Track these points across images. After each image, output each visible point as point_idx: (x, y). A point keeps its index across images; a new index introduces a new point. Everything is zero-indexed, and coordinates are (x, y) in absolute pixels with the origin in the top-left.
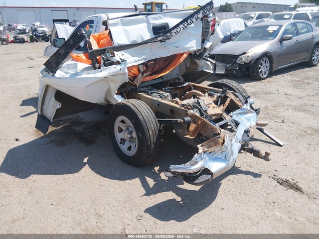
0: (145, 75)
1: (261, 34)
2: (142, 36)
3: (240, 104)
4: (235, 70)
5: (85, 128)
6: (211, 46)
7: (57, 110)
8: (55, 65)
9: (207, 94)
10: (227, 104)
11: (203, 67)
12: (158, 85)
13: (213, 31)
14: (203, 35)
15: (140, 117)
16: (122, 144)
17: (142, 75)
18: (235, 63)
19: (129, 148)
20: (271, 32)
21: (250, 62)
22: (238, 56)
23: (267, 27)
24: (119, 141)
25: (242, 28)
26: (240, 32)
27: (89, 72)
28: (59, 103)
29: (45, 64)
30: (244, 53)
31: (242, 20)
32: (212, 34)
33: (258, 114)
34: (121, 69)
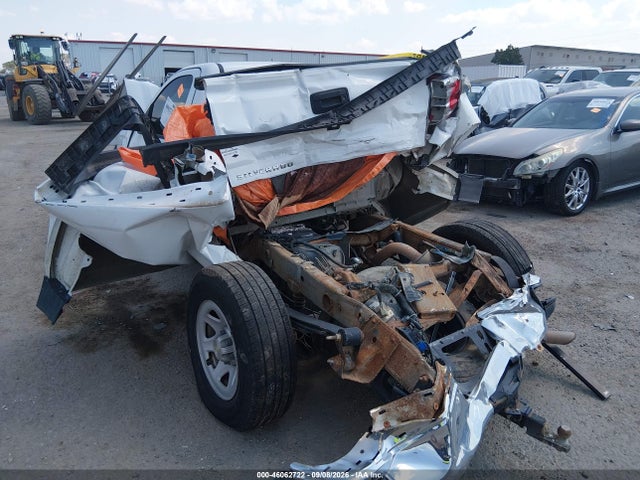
0: (286, 201)
1: (574, 114)
2: (283, 116)
3: (504, 288)
4: (511, 191)
5: (153, 309)
6: (450, 140)
7: (83, 269)
8: (68, 175)
9: (427, 254)
10: (470, 286)
11: (430, 185)
12: (324, 221)
13: (455, 109)
14: (430, 116)
15: (246, 311)
16: (210, 366)
17: (280, 201)
18: (510, 175)
19: (225, 379)
20: (595, 111)
21: (545, 176)
22: (519, 161)
23: (588, 99)
24: (204, 357)
25: (536, 99)
26: (531, 107)
27: (140, 194)
28: (87, 256)
29: (49, 172)
30: (533, 156)
31: (534, 83)
32: (454, 115)
33: (548, 314)
34: (211, 193)
